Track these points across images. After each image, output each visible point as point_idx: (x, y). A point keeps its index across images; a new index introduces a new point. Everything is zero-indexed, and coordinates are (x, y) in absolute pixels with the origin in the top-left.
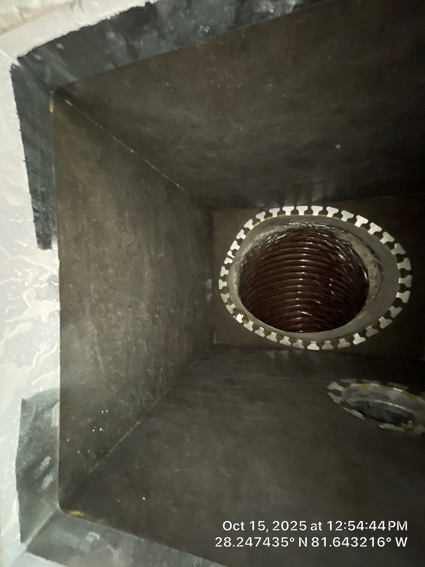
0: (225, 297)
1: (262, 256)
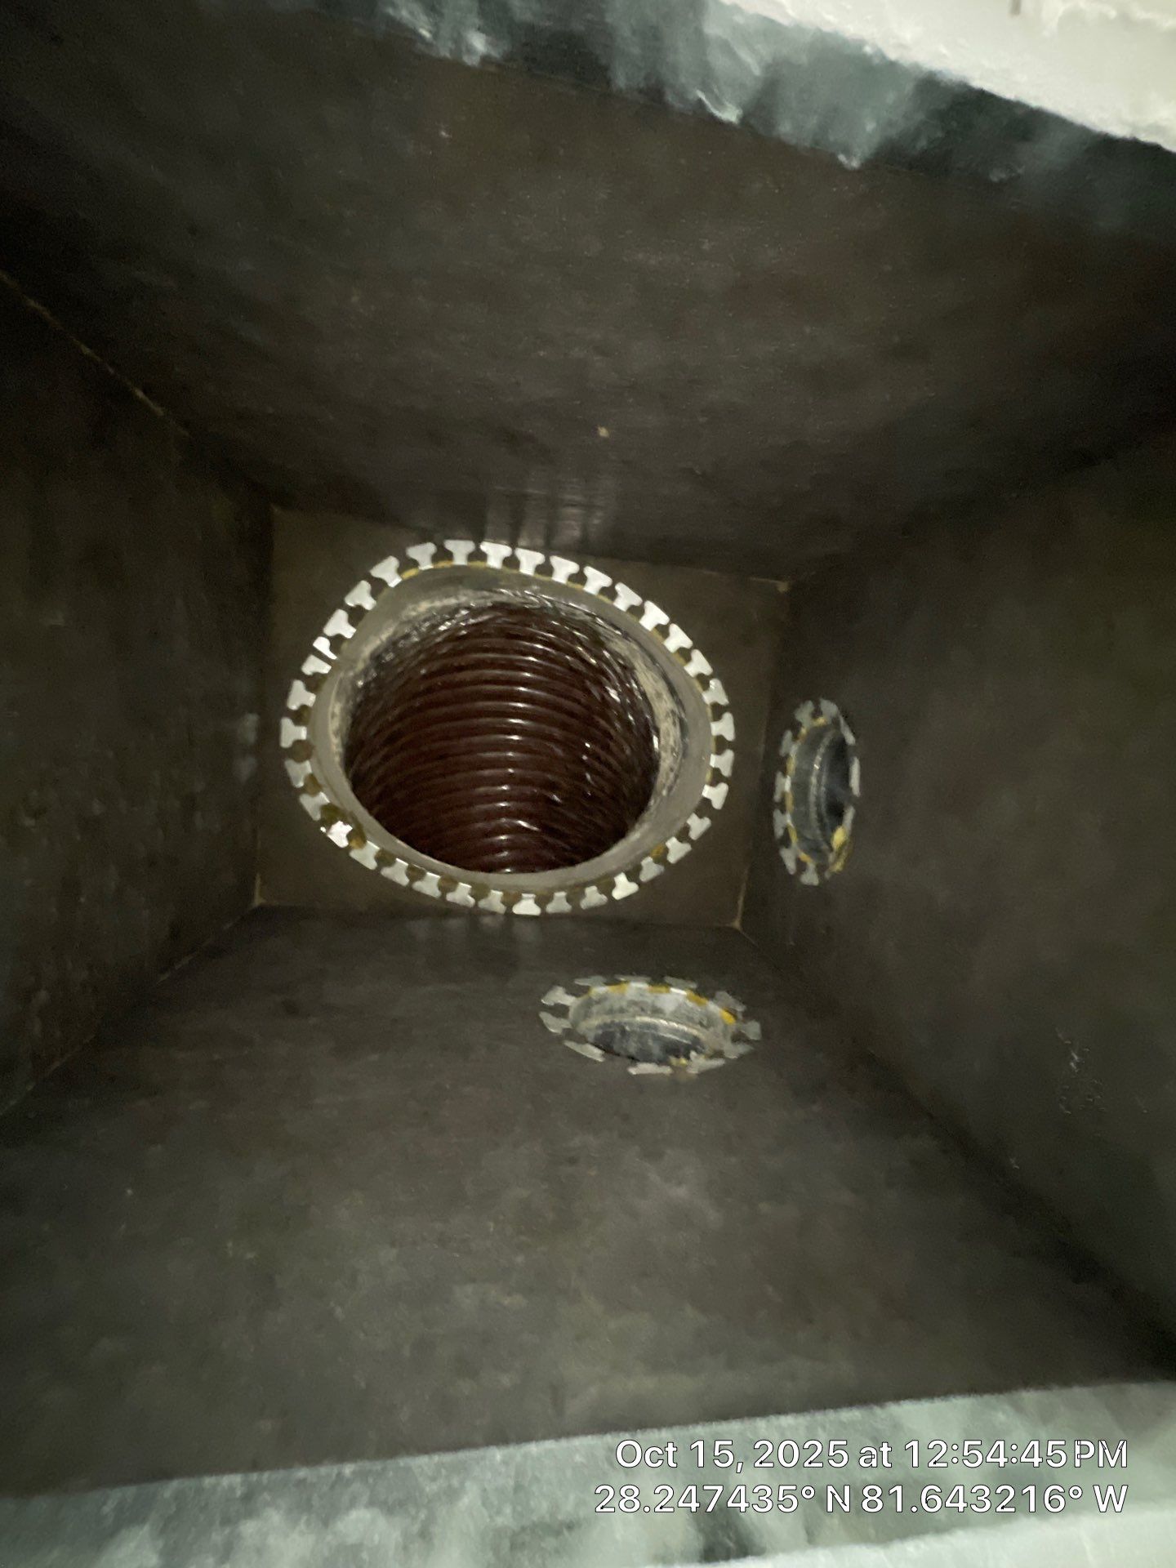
0: (299, 772)
1: (421, 664)
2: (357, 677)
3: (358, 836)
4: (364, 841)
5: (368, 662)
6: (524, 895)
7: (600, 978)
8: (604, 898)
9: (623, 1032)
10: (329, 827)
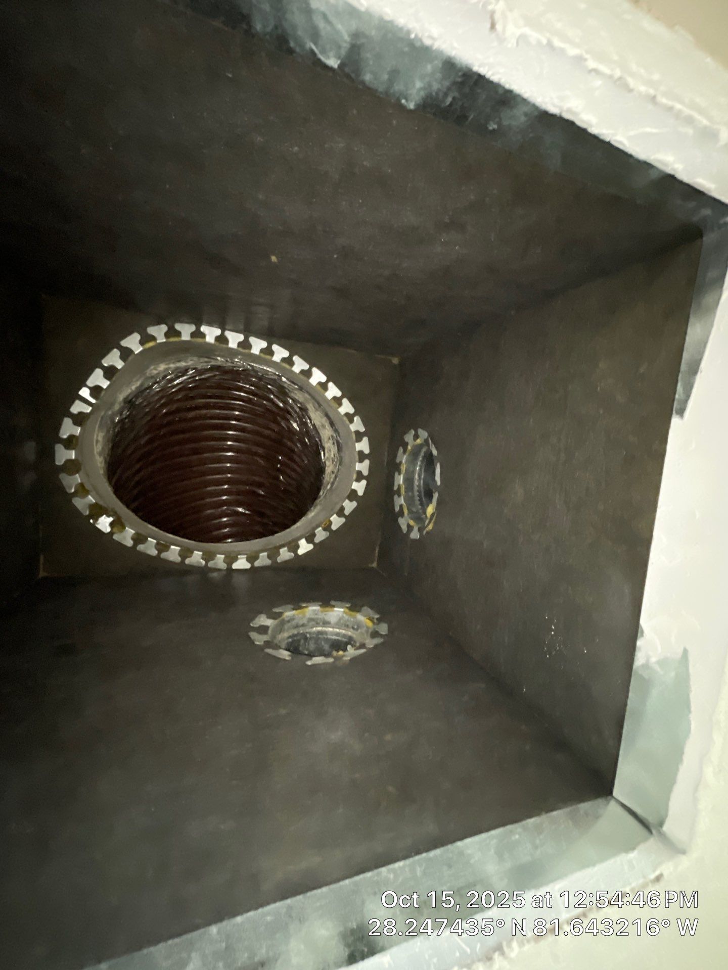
0: (71, 482)
2: (114, 415)
3: (118, 524)
4: (124, 528)
5: (122, 404)
6: (239, 556)
7: (290, 606)
8: (292, 554)
9: (306, 639)
10: (96, 520)
